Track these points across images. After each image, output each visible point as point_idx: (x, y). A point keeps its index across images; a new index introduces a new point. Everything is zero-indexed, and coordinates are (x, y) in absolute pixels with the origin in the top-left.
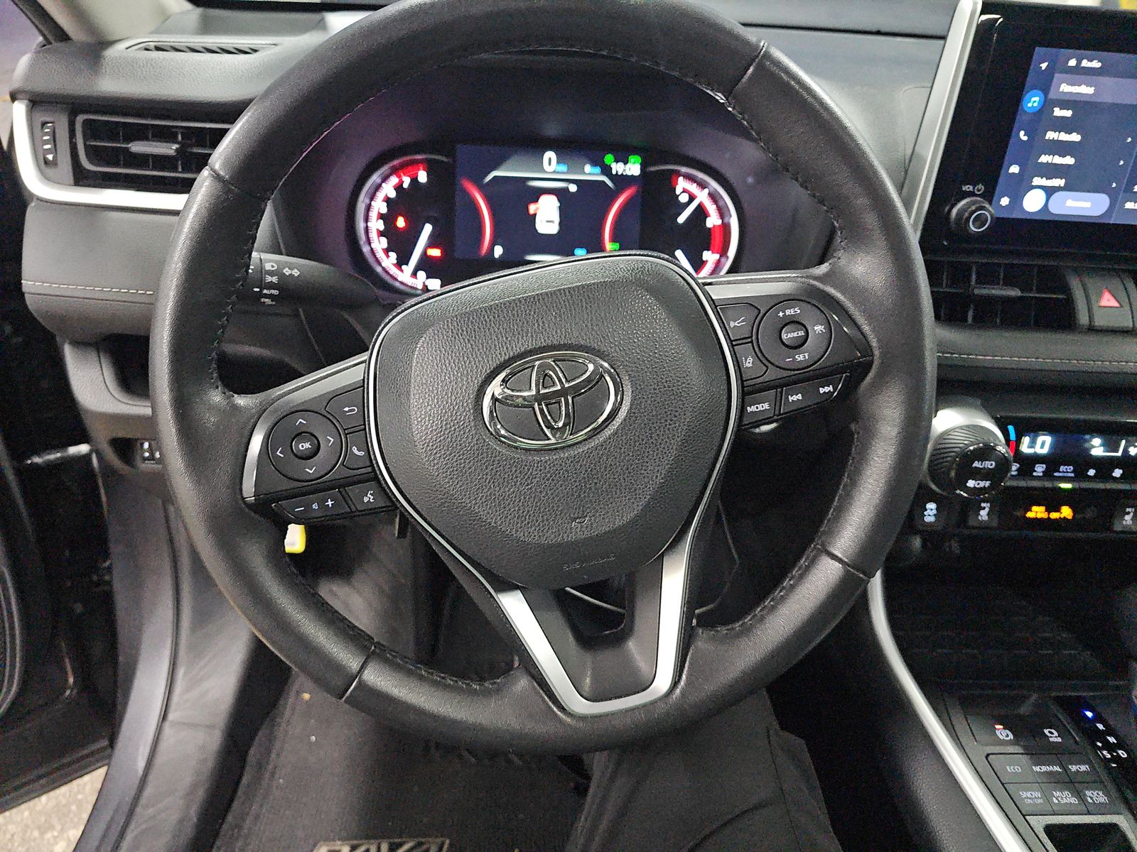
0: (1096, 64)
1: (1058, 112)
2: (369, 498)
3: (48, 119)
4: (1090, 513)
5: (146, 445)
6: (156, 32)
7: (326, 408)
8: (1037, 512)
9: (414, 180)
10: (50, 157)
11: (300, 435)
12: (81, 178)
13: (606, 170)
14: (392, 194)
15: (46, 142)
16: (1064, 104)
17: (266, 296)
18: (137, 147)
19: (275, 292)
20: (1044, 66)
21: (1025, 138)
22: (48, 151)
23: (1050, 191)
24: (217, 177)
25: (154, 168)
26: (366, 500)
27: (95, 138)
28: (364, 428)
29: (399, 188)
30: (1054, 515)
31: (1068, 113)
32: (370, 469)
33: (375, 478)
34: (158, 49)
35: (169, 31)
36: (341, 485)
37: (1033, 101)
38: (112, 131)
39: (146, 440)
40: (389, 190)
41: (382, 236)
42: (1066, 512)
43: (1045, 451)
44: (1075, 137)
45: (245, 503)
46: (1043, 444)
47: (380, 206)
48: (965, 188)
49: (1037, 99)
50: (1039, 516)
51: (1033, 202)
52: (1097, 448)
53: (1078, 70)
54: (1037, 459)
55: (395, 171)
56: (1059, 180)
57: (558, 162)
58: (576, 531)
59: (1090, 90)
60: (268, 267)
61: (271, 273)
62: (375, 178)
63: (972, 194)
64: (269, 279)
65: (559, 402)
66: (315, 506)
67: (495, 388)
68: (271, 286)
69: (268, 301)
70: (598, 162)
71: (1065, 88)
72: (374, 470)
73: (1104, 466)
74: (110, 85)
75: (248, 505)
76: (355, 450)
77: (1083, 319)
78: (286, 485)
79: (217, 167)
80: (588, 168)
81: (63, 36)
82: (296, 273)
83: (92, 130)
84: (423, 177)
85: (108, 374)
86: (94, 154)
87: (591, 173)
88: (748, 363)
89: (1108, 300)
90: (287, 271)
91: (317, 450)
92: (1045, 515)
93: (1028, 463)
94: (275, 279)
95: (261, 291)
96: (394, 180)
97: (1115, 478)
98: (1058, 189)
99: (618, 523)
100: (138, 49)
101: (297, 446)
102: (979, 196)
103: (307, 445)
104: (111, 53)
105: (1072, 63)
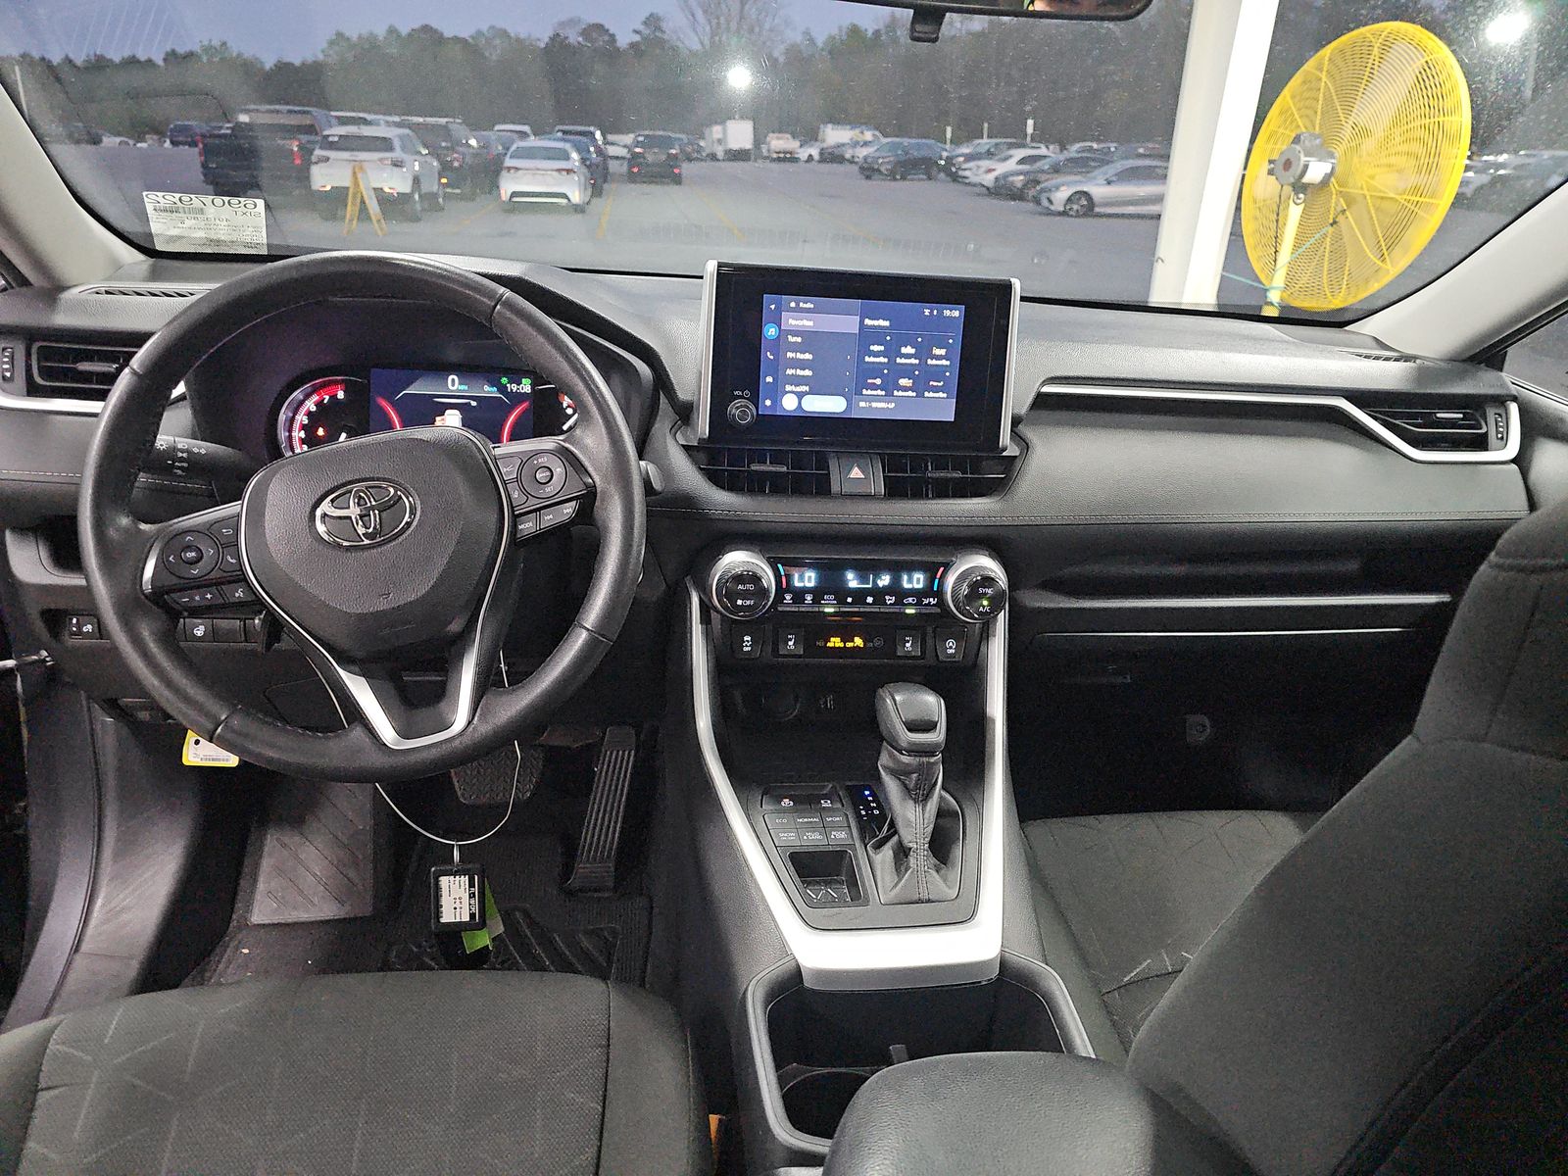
0: (809, 305)
1: (791, 339)
2: (239, 594)
3: (8, 346)
4: (878, 643)
5: (74, 621)
6: (106, 280)
7: (209, 531)
8: (835, 642)
9: (333, 397)
10: (8, 374)
11: (188, 547)
12: (33, 390)
13: (502, 389)
14: (313, 408)
15: (6, 363)
16: (795, 333)
17: (179, 468)
18: (84, 366)
19: (185, 465)
20: (773, 307)
21: (772, 357)
22: (7, 370)
23: (800, 396)
24: (134, 373)
25: (97, 383)
26: (237, 595)
27: (47, 360)
28: (237, 545)
29: (319, 404)
30: (849, 645)
31: (799, 340)
32: (240, 573)
33: (244, 579)
34: (107, 292)
35: (120, 279)
36: (218, 583)
37: (770, 331)
38: (64, 355)
39: (74, 615)
40: (310, 405)
41: (303, 443)
42: (858, 642)
43: (812, 584)
44: (808, 356)
45: (144, 594)
46: (807, 579)
47: (302, 418)
48: (736, 393)
49: (773, 329)
50: (837, 645)
51: (789, 403)
52: (852, 581)
53: (798, 309)
54: (805, 591)
55: (315, 390)
56: (804, 387)
57: (460, 384)
58: (382, 605)
59: (811, 323)
60: (180, 446)
61: (182, 451)
62: (297, 394)
63: (742, 397)
64: (180, 455)
65: (370, 515)
66: (197, 598)
67: (325, 507)
68: (182, 460)
69: (179, 472)
70: (495, 383)
71: (792, 322)
72: (243, 574)
73: (859, 596)
74: (62, 319)
75: (146, 596)
76: (229, 558)
77: (835, 488)
78: (175, 580)
79: (135, 367)
80: (487, 388)
81: (24, 282)
82: (203, 451)
83: (45, 355)
84: (341, 395)
85: (44, 553)
86: (46, 373)
87: (489, 391)
88: (515, 495)
89: (856, 473)
90: (196, 450)
91: (199, 559)
92: (842, 645)
93: (799, 595)
94: (185, 455)
95: (174, 463)
96: (315, 398)
97: (869, 604)
98: (806, 393)
99: (413, 597)
100: (93, 293)
101: (185, 555)
102: (745, 398)
103: (193, 554)
104: (66, 295)
105: (793, 305)
